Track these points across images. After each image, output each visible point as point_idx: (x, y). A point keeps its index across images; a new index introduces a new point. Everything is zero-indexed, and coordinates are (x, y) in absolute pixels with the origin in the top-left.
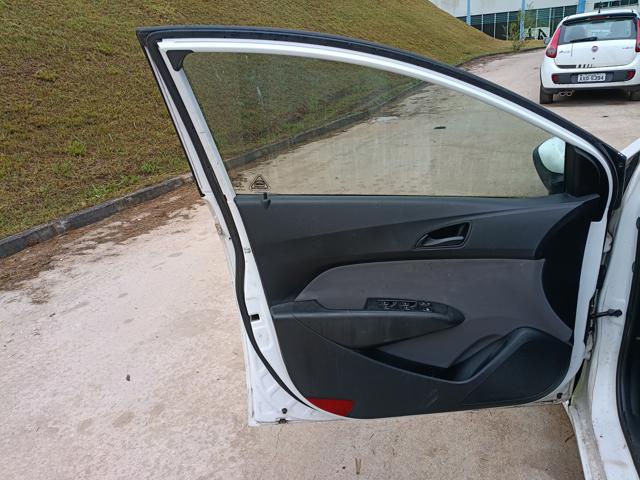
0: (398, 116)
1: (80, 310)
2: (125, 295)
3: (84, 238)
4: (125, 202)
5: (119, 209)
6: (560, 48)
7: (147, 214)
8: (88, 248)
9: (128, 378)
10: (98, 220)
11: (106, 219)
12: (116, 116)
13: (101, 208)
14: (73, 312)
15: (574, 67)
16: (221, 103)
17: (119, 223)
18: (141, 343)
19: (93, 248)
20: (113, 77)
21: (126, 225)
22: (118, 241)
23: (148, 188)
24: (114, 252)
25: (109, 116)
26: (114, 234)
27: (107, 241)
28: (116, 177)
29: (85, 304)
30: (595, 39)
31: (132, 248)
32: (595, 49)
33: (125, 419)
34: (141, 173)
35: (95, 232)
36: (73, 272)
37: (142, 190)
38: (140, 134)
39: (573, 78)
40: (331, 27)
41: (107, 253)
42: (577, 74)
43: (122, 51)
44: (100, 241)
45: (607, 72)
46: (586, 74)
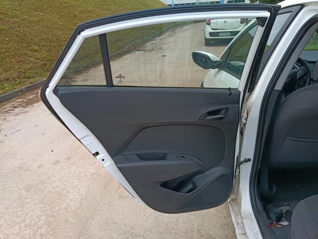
0: (145, 51)
1: (19, 132)
2: (38, 126)
3: (5, 107)
4: (22, 91)
5: (19, 94)
6: (212, 21)
7: (34, 96)
8: (10, 110)
9: (52, 151)
10: (9, 99)
11: (14, 99)
12: (8, 50)
13: (11, 94)
14: (16, 134)
15: (217, 29)
16: (60, 44)
17: (21, 100)
18: (53, 140)
19: (13, 110)
20: (3, 31)
21: (25, 100)
22: (24, 107)
23: (32, 84)
24: (24, 111)
25: (4, 50)
26: (21, 104)
27: (19, 107)
28: (14, 79)
29: (19, 130)
31: (33, 109)
32: (225, 22)
33: (56, 163)
34: (26, 78)
35: (10, 104)
36: (7, 120)
37: (30, 85)
38: (22, 59)
39: (218, 34)
40: (109, 8)
41: (21, 111)
42: (219, 32)
43: (5, 18)
44: (15, 107)
45: (231, 32)
46: (223, 32)
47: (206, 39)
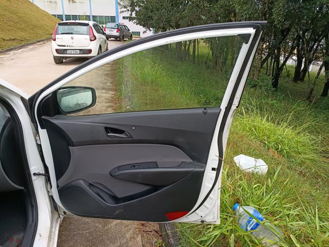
6: (57, 36)
30: (72, 34)
32: (72, 38)
39: (65, 51)
45: (80, 50)
46: (71, 50)
47: (54, 57)
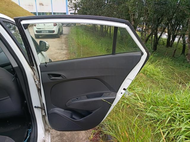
15: (40, 29)
42: (41, 31)
45: (49, 31)
46: (44, 31)
47: (35, 35)
